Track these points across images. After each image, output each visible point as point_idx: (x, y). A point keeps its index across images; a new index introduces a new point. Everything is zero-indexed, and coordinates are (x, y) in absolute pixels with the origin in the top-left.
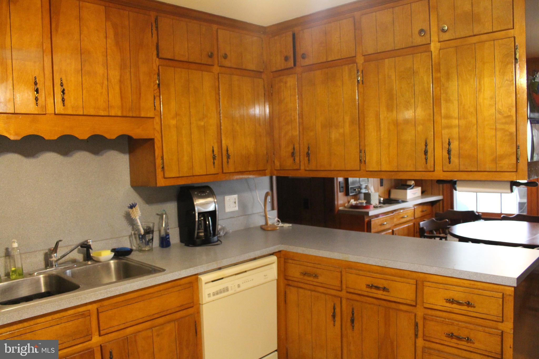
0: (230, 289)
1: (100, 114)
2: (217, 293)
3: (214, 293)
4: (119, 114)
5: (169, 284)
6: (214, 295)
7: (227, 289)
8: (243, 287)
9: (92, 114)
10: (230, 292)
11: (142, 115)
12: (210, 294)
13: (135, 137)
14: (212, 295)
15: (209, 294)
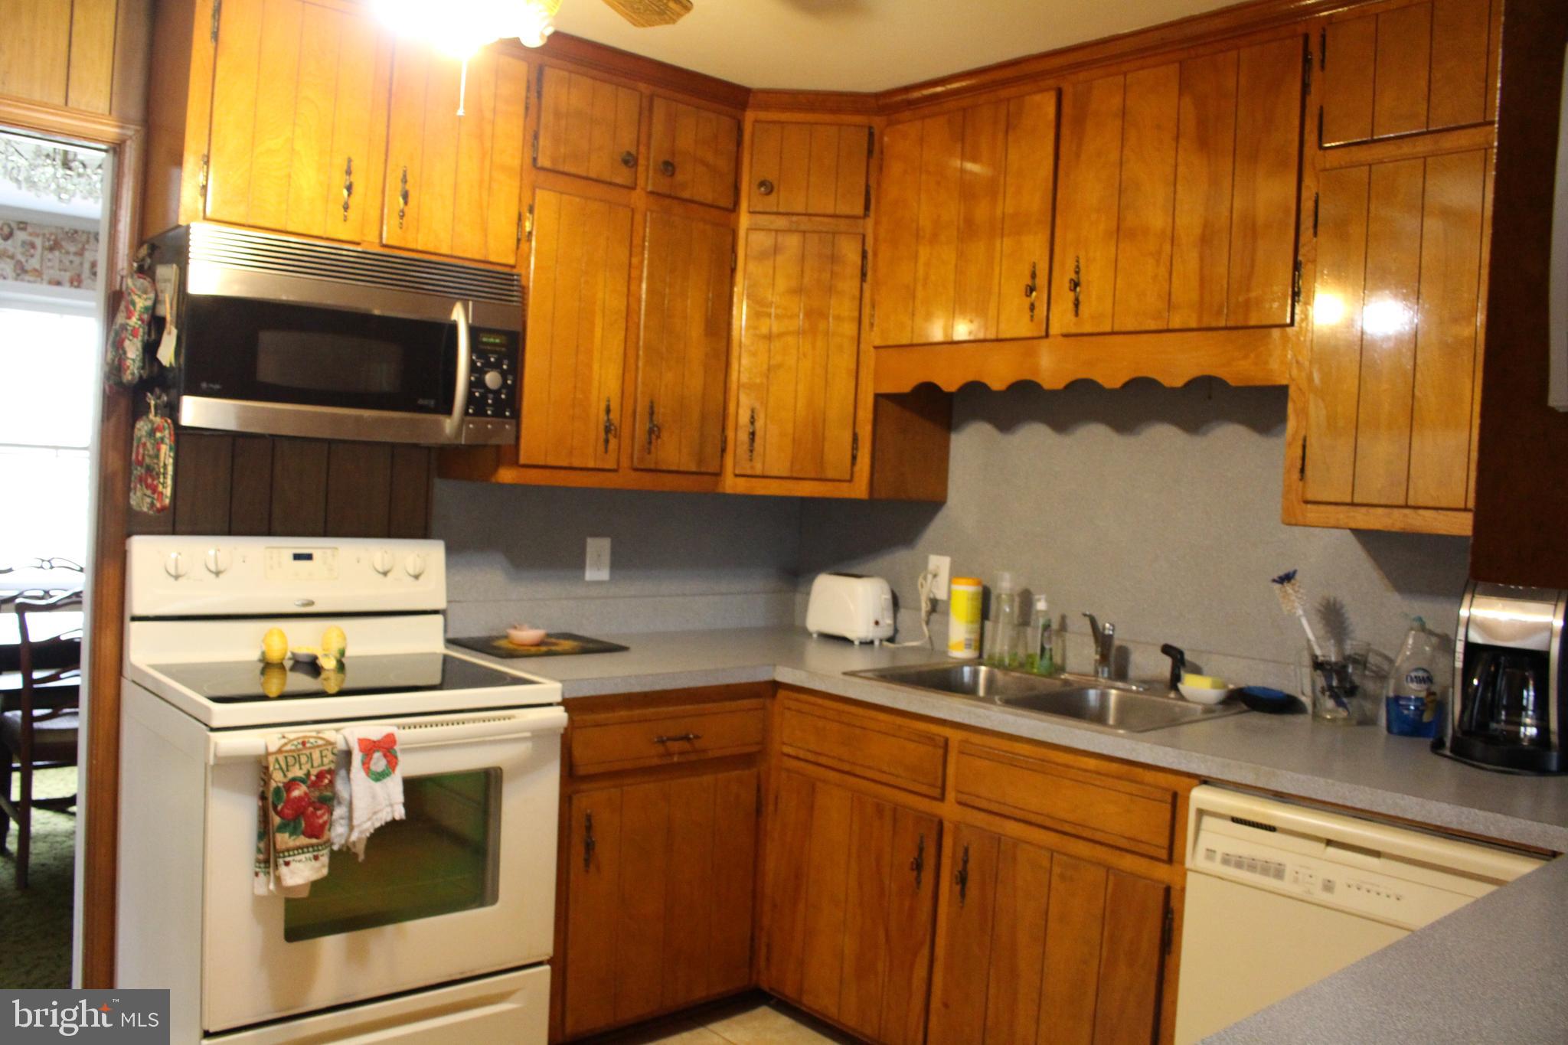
0: (1289, 873)
1: (1147, 328)
2: (1239, 864)
3: (1227, 855)
4: (1193, 324)
5: (1115, 766)
6: (1226, 860)
7: (1279, 872)
8: (1340, 898)
9: (1130, 328)
10: (1284, 885)
11: (1252, 323)
12: (1214, 852)
13: (1232, 383)
14: (1218, 857)
15: (1211, 851)
